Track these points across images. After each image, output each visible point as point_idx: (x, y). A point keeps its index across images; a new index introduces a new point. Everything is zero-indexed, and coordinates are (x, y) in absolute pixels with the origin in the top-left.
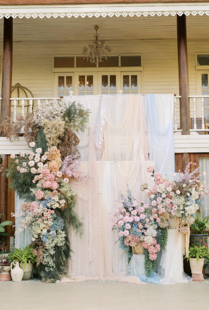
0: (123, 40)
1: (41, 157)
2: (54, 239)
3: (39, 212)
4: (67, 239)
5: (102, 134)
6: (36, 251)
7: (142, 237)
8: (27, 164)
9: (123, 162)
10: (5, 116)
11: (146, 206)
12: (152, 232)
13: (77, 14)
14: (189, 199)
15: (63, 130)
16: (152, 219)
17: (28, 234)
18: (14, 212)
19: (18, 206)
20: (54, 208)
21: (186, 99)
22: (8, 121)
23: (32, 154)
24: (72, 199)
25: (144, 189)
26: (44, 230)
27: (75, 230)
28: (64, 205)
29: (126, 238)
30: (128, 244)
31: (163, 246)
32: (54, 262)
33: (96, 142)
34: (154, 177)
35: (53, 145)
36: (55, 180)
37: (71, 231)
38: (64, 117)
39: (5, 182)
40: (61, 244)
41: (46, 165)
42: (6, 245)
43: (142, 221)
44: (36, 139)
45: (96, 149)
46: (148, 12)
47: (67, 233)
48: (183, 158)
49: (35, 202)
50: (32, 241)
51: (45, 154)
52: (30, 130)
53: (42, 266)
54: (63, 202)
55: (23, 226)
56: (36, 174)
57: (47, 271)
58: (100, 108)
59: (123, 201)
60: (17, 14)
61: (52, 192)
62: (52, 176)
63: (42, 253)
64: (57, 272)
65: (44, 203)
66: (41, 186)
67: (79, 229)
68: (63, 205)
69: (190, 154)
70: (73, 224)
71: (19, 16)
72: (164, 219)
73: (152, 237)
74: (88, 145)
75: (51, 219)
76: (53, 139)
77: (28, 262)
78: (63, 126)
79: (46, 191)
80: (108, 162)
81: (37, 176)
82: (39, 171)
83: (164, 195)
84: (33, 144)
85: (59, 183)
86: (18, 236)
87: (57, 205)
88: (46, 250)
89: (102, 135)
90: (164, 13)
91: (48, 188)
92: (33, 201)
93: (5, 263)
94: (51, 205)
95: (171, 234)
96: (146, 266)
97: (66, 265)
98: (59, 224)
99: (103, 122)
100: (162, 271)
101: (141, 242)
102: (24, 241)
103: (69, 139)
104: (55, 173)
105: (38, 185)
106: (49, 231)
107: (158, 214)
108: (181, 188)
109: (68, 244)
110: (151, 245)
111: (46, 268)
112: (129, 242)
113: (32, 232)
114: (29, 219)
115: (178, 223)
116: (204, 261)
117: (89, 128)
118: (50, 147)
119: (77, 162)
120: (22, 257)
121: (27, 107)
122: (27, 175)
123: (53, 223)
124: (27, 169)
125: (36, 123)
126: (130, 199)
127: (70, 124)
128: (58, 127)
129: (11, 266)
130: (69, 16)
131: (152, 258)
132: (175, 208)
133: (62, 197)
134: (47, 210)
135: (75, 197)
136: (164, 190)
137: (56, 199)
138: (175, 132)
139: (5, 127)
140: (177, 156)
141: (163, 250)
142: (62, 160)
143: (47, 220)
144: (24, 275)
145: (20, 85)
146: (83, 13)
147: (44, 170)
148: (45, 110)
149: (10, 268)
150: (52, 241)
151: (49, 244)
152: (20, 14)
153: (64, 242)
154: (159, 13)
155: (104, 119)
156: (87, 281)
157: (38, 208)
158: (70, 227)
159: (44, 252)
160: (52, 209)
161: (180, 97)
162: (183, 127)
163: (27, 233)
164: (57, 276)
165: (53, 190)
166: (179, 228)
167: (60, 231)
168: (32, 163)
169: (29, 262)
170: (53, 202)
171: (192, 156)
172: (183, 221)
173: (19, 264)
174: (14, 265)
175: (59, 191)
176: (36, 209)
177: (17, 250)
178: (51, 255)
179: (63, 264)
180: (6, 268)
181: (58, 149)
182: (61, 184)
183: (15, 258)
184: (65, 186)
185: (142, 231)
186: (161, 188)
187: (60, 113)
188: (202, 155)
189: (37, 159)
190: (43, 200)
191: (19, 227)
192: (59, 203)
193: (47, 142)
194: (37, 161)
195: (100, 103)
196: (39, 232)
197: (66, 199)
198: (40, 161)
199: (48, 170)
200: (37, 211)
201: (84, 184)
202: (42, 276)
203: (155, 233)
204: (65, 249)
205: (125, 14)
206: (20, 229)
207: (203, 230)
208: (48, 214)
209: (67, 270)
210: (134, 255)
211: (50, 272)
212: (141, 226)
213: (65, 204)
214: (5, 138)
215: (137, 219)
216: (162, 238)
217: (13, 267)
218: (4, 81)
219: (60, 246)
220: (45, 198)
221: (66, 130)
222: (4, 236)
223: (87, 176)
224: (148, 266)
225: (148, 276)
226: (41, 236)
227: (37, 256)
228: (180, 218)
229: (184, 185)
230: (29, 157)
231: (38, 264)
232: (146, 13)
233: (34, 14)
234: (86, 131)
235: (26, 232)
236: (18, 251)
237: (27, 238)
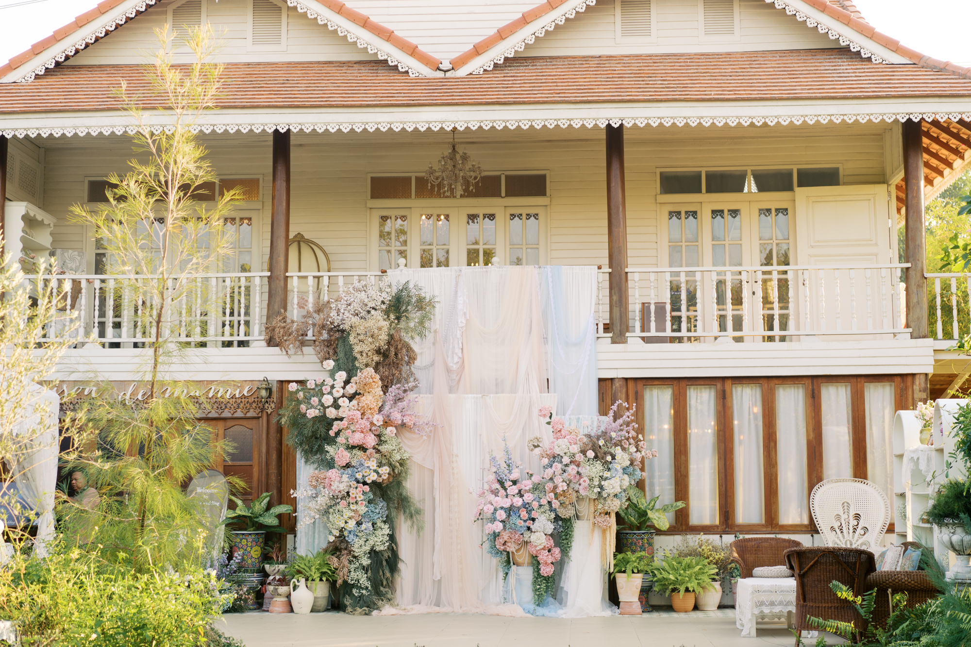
0: (510, 142)
1: (344, 388)
2: (369, 537)
3: (342, 489)
4: (392, 538)
5: (460, 342)
6: (335, 559)
7: (527, 534)
8: (320, 401)
9: (498, 395)
10: (276, 307)
11: (536, 479)
12: (544, 525)
13: (412, 124)
14: (610, 466)
15: (387, 338)
16: (544, 501)
17: (321, 529)
18: (295, 489)
19: (301, 477)
20: (369, 482)
21: (620, 276)
22: (284, 318)
23: (329, 381)
24: (401, 465)
25: (533, 447)
26: (350, 521)
27: (409, 523)
28: (387, 476)
29: (498, 536)
30: (502, 548)
31: (565, 550)
32: (368, 579)
33: (448, 357)
34: (551, 426)
35: (367, 365)
36: (370, 430)
37: (400, 525)
38: (387, 312)
39: (277, 432)
40: (382, 548)
41: (354, 402)
42: (280, 550)
43: (527, 506)
44: (335, 353)
45: (448, 371)
46: (542, 120)
47: (392, 528)
48: (614, 387)
49: (334, 471)
50: (329, 542)
51: (352, 381)
52: (325, 336)
53: (347, 587)
54: (385, 470)
55: (313, 514)
56: (336, 419)
57: (356, 595)
58: (456, 292)
59: (495, 470)
60: (300, 124)
61: (365, 452)
62: (364, 423)
63: (346, 563)
64: (374, 598)
65: (350, 472)
66: (344, 441)
67: (415, 520)
68: (385, 477)
69: (626, 380)
70: (405, 512)
71: (303, 127)
72: (567, 503)
73: (546, 535)
74: (433, 364)
75: (364, 502)
76: (367, 354)
77: (321, 580)
78: (385, 329)
79: (354, 451)
80: (470, 395)
81: (339, 422)
82: (341, 413)
83: (566, 460)
84: (330, 364)
85: (379, 436)
86: (303, 534)
87: (373, 476)
88: (355, 557)
89: (461, 345)
90: (572, 123)
91: (358, 446)
92: (330, 469)
93: (279, 580)
94: (363, 476)
95: (581, 531)
96: (535, 587)
97: (391, 585)
98: (377, 511)
99: (462, 321)
100: (563, 596)
101: (526, 543)
102: (314, 542)
103: (396, 354)
104: (370, 416)
105: (339, 439)
106: (359, 524)
107: (556, 494)
108: (595, 448)
109: (395, 548)
110: (544, 549)
111: (354, 591)
112: (505, 544)
113: (328, 525)
114: (323, 500)
115: (592, 509)
116: (641, 580)
117: (435, 331)
118: (362, 369)
119: (411, 396)
120: (311, 571)
121: (316, 280)
122: (319, 421)
123: (367, 509)
124: (319, 409)
125: (336, 324)
126: (509, 466)
127: (399, 326)
128: (376, 331)
129: (292, 586)
130: (397, 128)
131: (544, 572)
132: (585, 482)
133: (384, 462)
134: (356, 485)
135: (408, 462)
136: (566, 451)
137: (373, 466)
138: (598, 338)
139: (277, 330)
140: (603, 383)
141: (566, 559)
142: (385, 393)
143: (356, 503)
144: (314, 602)
145: (303, 236)
146: (422, 122)
147: (351, 413)
148: (352, 300)
149: (288, 590)
150: (366, 542)
151: (360, 547)
152: (306, 125)
153: (388, 544)
154: (564, 121)
155: (465, 314)
156: (429, 613)
157: (339, 481)
158: (399, 517)
159: (350, 562)
160: (365, 483)
161: (610, 270)
162: (615, 329)
163: (319, 527)
164: (375, 604)
165: (367, 449)
166: (595, 518)
167: (379, 524)
168: (328, 400)
169: (324, 579)
170: (368, 470)
171: (631, 384)
172: (600, 506)
173: (306, 583)
174: (297, 584)
175: (378, 451)
176: (337, 483)
177: (301, 557)
178: (364, 567)
179: (385, 583)
180: (283, 590)
181: (376, 372)
182: (383, 438)
183: (299, 572)
184: (389, 442)
185: (527, 524)
186: (562, 446)
187: (379, 303)
188: (650, 382)
189: (338, 391)
190: (348, 467)
191: (305, 516)
192: (378, 473)
193: (356, 358)
194: (337, 395)
195: (457, 283)
196: (342, 525)
197: (390, 465)
198: (343, 396)
199: (358, 412)
200: (338, 487)
201: (425, 438)
202: (348, 603)
203: (550, 528)
204: (389, 556)
205: (499, 123)
206: (307, 519)
207: (645, 523)
208: (359, 493)
209: (392, 594)
210: (514, 568)
211: (361, 596)
212: (524, 514)
213: (389, 474)
214: (277, 348)
215: (518, 501)
216: (564, 537)
217: (295, 588)
218: (274, 240)
219: (381, 551)
220: (353, 464)
221: (391, 336)
222: (276, 533)
223: (431, 423)
224: (538, 587)
225: (538, 605)
226: (346, 533)
227: (337, 569)
228: (596, 501)
229: (601, 442)
230: (324, 388)
231: (340, 582)
232: (538, 122)
233: (331, 125)
234: (430, 337)
235: (317, 525)
236: (303, 559)
237: (319, 538)
